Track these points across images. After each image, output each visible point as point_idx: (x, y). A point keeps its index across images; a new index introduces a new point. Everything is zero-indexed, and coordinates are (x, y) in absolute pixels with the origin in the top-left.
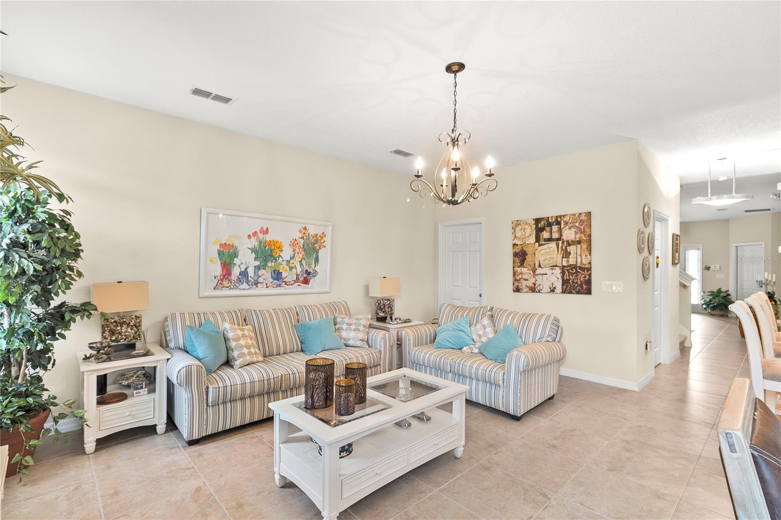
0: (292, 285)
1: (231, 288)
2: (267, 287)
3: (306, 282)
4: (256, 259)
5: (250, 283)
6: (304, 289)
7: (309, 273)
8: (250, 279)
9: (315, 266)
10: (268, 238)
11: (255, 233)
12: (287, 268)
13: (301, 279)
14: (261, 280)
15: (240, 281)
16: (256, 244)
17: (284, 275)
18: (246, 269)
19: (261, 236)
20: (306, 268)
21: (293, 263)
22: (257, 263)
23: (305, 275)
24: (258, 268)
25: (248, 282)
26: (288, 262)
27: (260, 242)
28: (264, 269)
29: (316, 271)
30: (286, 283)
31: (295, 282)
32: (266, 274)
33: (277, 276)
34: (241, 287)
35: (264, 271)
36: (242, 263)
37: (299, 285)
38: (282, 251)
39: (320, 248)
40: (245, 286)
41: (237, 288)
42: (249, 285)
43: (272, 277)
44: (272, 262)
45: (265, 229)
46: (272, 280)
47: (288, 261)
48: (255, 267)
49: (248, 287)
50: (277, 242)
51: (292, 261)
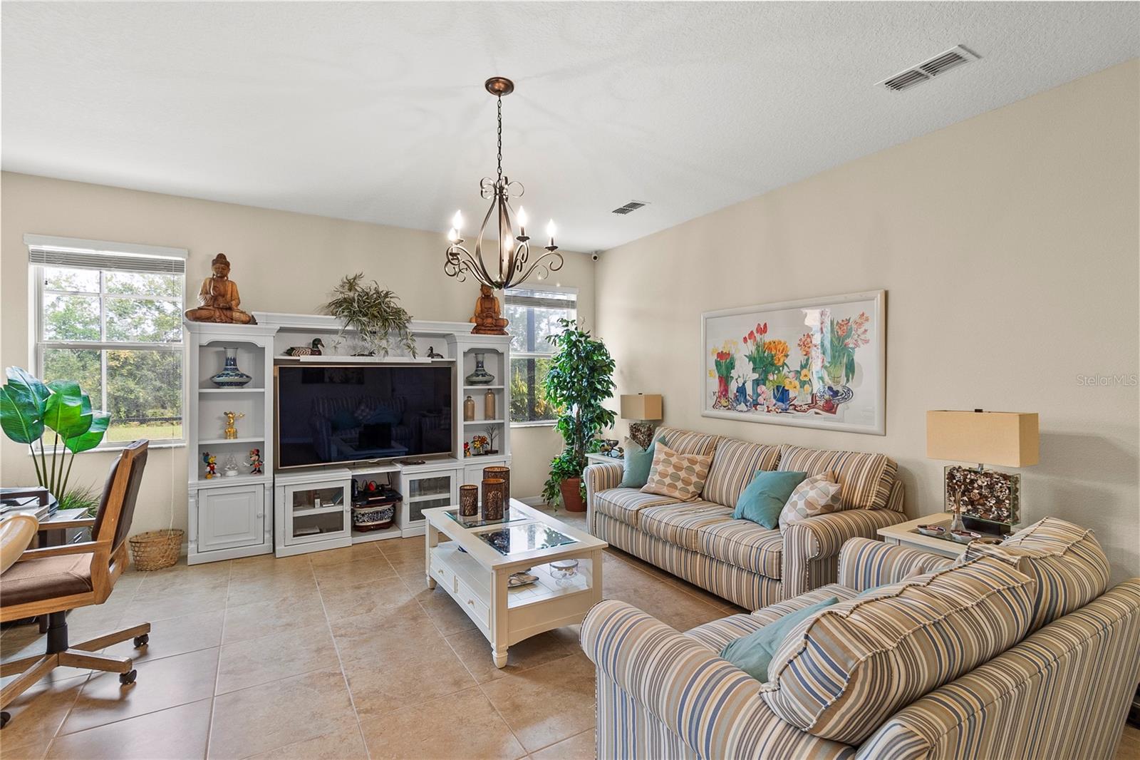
0: (804, 411)
1: (729, 409)
2: (768, 411)
3: (830, 408)
4: (754, 370)
5: (748, 404)
6: (823, 420)
7: (836, 393)
8: (748, 397)
9: (848, 380)
10: (767, 338)
11: (751, 334)
12: (797, 383)
13: (821, 403)
14: (761, 400)
15: (738, 400)
16: (753, 348)
17: (791, 395)
18: (744, 384)
19: (758, 336)
20: (829, 382)
21: (806, 376)
22: (756, 376)
23: (828, 396)
24: (757, 383)
25: (746, 401)
26: (798, 373)
27: (758, 346)
28: (765, 384)
29: (849, 390)
30: (796, 408)
31: (810, 406)
32: (767, 391)
33: (782, 395)
34: (739, 407)
35: (763, 388)
36: (739, 377)
37: (817, 413)
38: (787, 356)
39: (857, 345)
40: (743, 406)
41: (735, 409)
42: (747, 406)
43: (775, 397)
44: (773, 374)
45: (762, 327)
46: (774, 401)
47: (798, 371)
48: (754, 381)
49: (745, 409)
50: (780, 342)
51: (804, 372)
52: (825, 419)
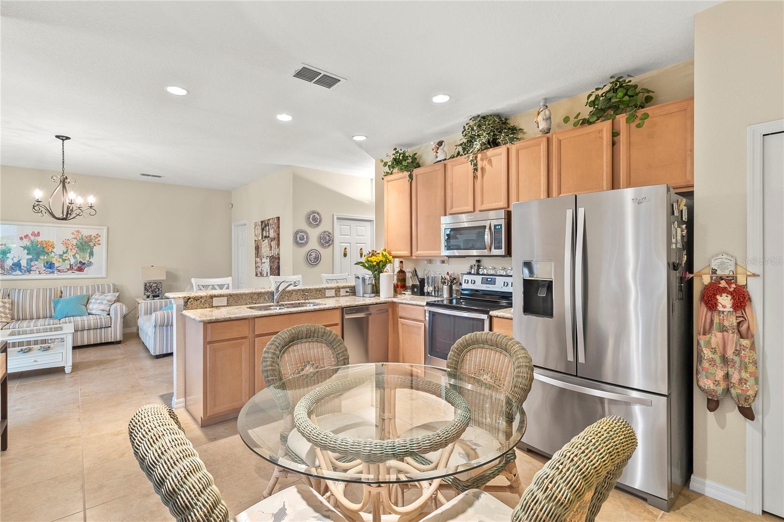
0: (65, 272)
1: (4, 274)
2: (40, 274)
3: (80, 269)
4: (28, 254)
5: (23, 271)
6: (78, 275)
7: (83, 264)
8: (22, 267)
9: (90, 259)
10: (39, 239)
11: (26, 236)
12: (61, 260)
13: (75, 268)
14: (34, 268)
15: (14, 270)
16: (28, 244)
17: (57, 265)
18: (19, 261)
19: (32, 238)
20: (79, 259)
21: (66, 257)
22: (30, 257)
23: (79, 265)
24: (30, 260)
25: (20, 270)
26: (61, 256)
27: (32, 242)
28: (37, 261)
29: (91, 262)
30: (59, 271)
31: (68, 270)
32: (40, 264)
33: (50, 266)
34: (14, 273)
35: (36, 263)
36: (14, 257)
37: (72, 272)
38: (54, 248)
39: (94, 245)
40: (18, 272)
41: (10, 274)
42: (22, 272)
43: (45, 266)
44: (44, 256)
45: (36, 233)
46: (44, 269)
47: (61, 255)
48: (28, 259)
49: (21, 273)
50: (49, 242)
51: (65, 255)
52: (78, 274)
